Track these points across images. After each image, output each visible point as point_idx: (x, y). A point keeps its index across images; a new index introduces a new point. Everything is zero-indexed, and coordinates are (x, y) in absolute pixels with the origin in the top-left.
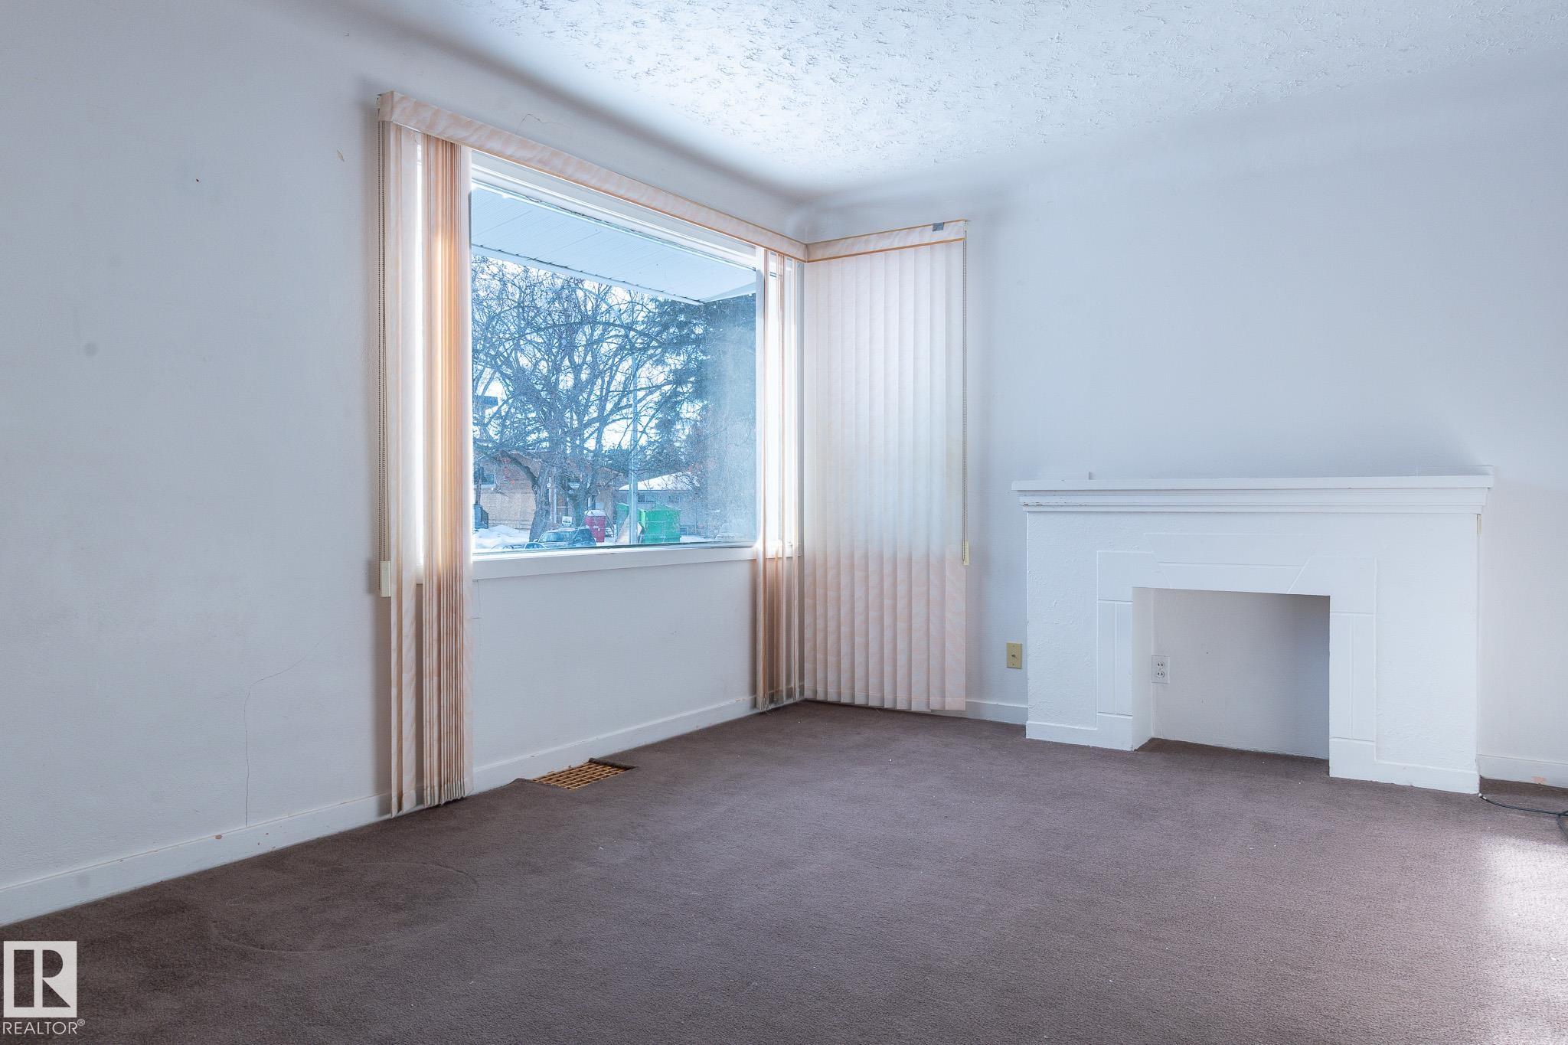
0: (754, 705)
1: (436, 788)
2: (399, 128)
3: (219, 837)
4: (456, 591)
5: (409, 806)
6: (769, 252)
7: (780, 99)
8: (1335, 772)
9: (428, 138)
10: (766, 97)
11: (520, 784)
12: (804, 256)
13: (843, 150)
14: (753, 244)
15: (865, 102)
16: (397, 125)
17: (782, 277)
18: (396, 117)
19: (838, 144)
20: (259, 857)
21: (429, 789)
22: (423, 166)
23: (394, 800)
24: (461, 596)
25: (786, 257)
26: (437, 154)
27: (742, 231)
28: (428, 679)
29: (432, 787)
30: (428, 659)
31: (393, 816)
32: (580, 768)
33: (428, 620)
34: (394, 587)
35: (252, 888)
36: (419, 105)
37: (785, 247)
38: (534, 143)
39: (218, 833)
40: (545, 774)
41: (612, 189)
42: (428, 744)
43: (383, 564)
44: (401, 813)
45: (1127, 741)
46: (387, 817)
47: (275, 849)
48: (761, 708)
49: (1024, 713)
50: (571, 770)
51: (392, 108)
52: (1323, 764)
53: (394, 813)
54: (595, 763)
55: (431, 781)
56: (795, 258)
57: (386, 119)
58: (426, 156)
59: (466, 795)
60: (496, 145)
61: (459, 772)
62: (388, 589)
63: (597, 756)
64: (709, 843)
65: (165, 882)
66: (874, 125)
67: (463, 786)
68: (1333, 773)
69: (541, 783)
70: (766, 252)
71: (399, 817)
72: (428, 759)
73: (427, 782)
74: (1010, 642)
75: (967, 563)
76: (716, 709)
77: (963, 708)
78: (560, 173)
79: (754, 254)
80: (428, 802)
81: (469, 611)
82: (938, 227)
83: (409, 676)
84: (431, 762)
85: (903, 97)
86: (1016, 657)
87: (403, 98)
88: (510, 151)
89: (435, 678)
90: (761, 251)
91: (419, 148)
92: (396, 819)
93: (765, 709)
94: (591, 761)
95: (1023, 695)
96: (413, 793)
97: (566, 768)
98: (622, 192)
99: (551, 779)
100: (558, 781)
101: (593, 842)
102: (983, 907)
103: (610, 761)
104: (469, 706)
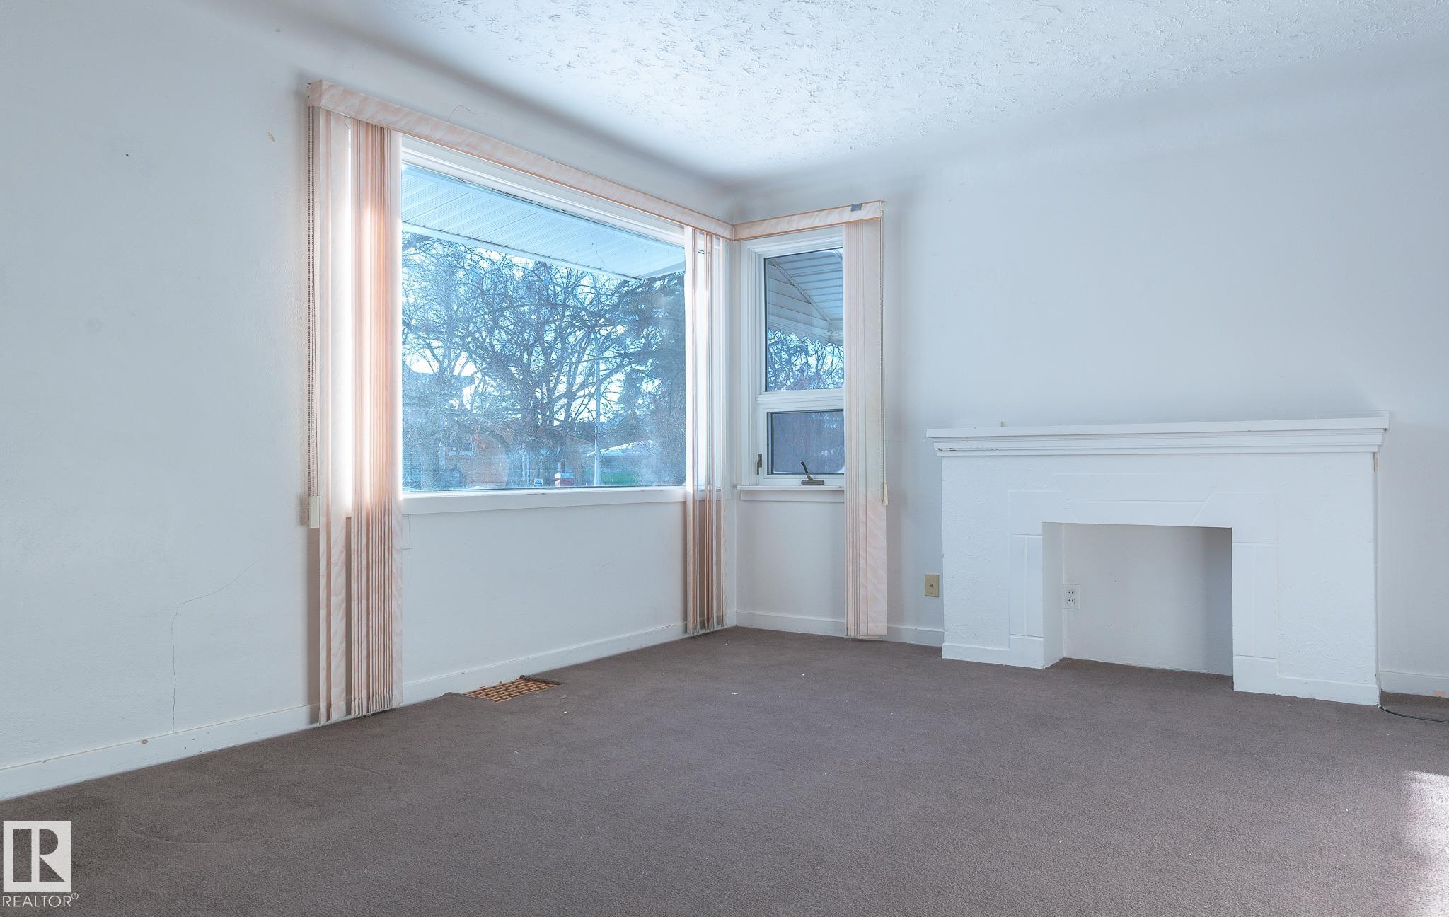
0: (686, 630)
1: (365, 700)
2: (328, 113)
3: (144, 742)
4: (385, 523)
5: (338, 715)
6: (698, 231)
7: (697, 90)
8: (1239, 686)
9: (358, 122)
10: (684, 87)
11: (450, 698)
12: (731, 236)
13: (762, 138)
14: (682, 225)
15: (779, 91)
16: (328, 111)
17: (710, 253)
18: (325, 102)
19: (757, 132)
20: (185, 759)
21: (357, 700)
22: (353, 148)
23: (323, 710)
24: (390, 529)
25: (714, 236)
26: (367, 136)
27: (669, 211)
28: (356, 602)
29: (360, 699)
30: (356, 584)
31: (321, 725)
32: (511, 684)
33: (356, 550)
34: (324, 520)
35: (171, 787)
36: (348, 92)
37: (712, 227)
38: (462, 129)
39: (145, 738)
40: (476, 688)
41: (541, 172)
42: (356, 660)
43: (312, 499)
44: (329, 722)
45: (1037, 659)
46: (316, 725)
47: (201, 753)
48: (691, 633)
49: (941, 636)
50: (501, 686)
51: (320, 96)
52: (1228, 680)
53: (323, 721)
54: (525, 679)
55: (359, 694)
56: (722, 237)
57: (315, 104)
58: (356, 140)
59: (394, 707)
60: (425, 130)
61: (389, 686)
62: (317, 521)
63: (527, 673)
64: (621, 748)
65: (89, 781)
66: (789, 113)
67: (391, 699)
68: (1237, 688)
69: (471, 697)
70: (694, 231)
71: (327, 726)
72: (357, 674)
73: (355, 694)
74: (927, 573)
75: (886, 503)
76: (647, 634)
77: (885, 632)
78: (490, 157)
79: (683, 234)
80: (356, 713)
81: (398, 542)
82: (856, 207)
83: (338, 600)
84: (359, 676)
85: (815, 86)
86: (933, 586)
87: (331, 87)
88: (438, 135)
89: (364, 602)
90: (689, 230)
91: (350, 132)
92: (323, 727)
93: (696, 634)
94: (522, 678)
95: (940, 620)
96: (343, 704)
97: (497, 683)
98: (550, 175)
99: (481, 693)
100: (487, 694)
101: (509, 746)
102: (882, 804)
103: (539, 677)
104: (397, 627)
